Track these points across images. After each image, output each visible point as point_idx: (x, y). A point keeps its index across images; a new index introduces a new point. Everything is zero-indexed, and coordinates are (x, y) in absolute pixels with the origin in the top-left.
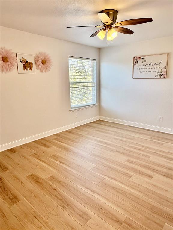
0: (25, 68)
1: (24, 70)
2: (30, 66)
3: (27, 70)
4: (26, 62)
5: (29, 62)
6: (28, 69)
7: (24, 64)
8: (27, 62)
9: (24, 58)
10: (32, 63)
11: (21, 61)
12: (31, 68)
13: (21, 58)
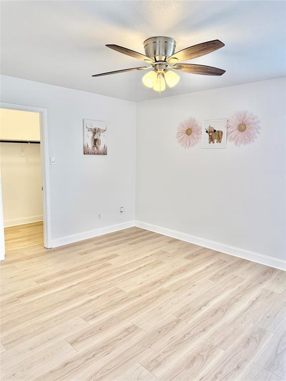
0: (211, 139)
1: (210, 143)
2: (219, 137)
3: (213, 143)
4: (213, 131)
5: (218, 131)
6: (216, 141)
7: (211, 134)
8: (215, 131)
9: (211, 126)
10: (222, 132)
11: (207, 132)
12: (219, 140)
13: (207, 127)
